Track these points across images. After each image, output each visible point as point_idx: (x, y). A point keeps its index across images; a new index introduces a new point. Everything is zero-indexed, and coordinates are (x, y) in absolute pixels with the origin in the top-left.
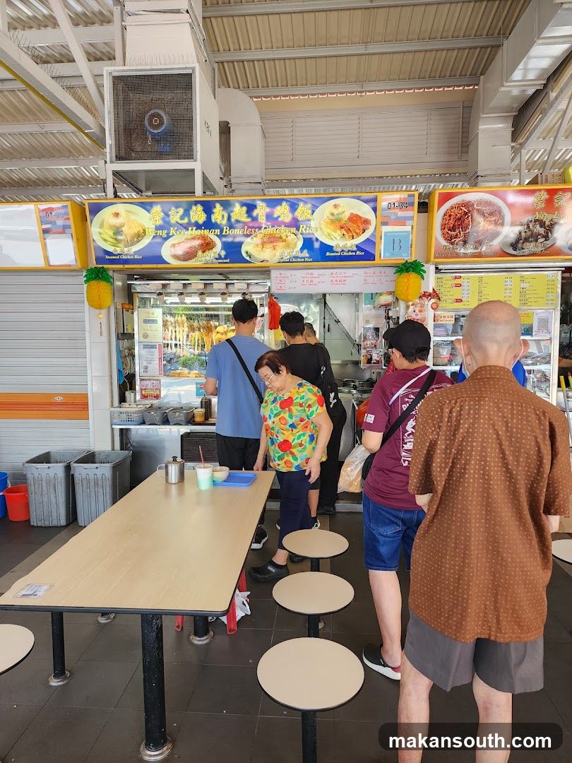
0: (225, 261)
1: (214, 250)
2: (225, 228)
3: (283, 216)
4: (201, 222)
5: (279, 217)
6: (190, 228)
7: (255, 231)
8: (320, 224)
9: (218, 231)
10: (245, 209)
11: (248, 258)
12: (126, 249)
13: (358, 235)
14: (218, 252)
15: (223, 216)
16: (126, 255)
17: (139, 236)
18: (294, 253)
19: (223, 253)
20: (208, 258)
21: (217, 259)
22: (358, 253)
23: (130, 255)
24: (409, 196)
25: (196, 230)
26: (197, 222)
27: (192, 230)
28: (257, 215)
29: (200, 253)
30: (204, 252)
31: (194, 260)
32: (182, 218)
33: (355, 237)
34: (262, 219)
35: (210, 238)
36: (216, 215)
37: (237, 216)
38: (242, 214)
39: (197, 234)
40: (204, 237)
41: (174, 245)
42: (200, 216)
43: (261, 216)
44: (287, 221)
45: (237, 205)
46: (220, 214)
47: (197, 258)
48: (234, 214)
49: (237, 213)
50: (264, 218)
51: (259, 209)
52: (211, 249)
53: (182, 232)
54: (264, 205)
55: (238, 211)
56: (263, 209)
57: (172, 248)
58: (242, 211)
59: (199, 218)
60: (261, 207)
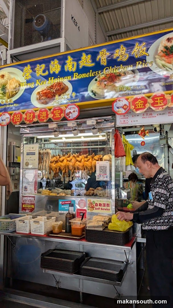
0: (75, 101)
1: (67, 93)
2: (75, 74)
3: (121, 56)
4: (57, 72)
5: (118, 58)
6: (50, 78)
7: (98, 73)
8: (155, 58)
9: (69, 78)
10: (89, 56)
11: (93, 96)
12: (9, 100)
14: (70, 95)
15: (73, 65)
16: (9, 104)
18: (132, 87)
19: (74, 95)
20: (63, 100)
21: (69, 100)
23: (11, 104)
25: (54, 79)
26: (54, 73)
27: (51, 79)
28: (100, 59)
29: (57, 97)
30: (60, 95)
31: (53, 102)
32: (44, 71)
34: (104, 63)
35: (64, 84)
36: (68, 65)
37: (84, 63)
38: (87, 61)
39: (55, 82)
40: (59, 84)
41: (39, 93)
42: (57, 67)
43: (102, 60)
44: (125, 60)
45: (84, 54)
46: (71, 64)
47: (55, 101)
48: (82, 61)
49: (84, 61)
50: (105, 61)
51: (101, 54)
52: (65, 92)
53: (44, 83)
54: (105, 50)
55: (84, 59)
56: (104, 54)
57: (38, 95)
58: (87, 58)
59: (56, 69)
60: (103, 53)
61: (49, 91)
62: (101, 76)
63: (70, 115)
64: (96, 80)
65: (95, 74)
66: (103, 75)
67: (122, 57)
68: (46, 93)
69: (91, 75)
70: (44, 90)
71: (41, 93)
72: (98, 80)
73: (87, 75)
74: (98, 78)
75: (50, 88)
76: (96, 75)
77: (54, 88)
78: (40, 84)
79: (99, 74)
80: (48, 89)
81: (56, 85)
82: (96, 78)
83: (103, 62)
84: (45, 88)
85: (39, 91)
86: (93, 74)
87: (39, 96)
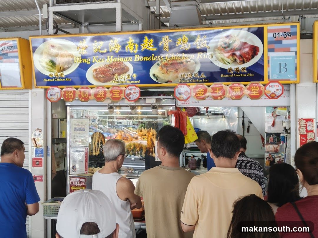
0: (136, 82)
1: (128, 73)
2: (136, 56)
4: (117, 52)
5: (180, 46)
8: (215, 51)
9: (130, 59)
10: (152, 40)
11: (155, 80)
12: (59, 74)
13: (248, 60)
14: (131, 76)
15: (134, 47)
16: (60, 78)
17: (69, 64)
18: (193, 75)
19: (135, 76)
20: (123, 80)
21: (130, 81)
22: (248, 75)
23: (62, 78)
24: (292, 26)
25: (113, 58)
26: (114, 52)
27: (110, 58)
28: (162, 44)
29: (116, 76)
30: (119, 75)
31: (111, 82)
32: (102, 49)
33: (245, 61)
35: (124, 64)
36: (129, 46)
37: (146, 47)
38: (150, 45)
39: (114, 61)
40: (119, 64)
41: (96, 70)
42: (116, 46)
43: (165, 46)
44: (187, 49)
45: (146, 38)
46: (132, 45)
47: (114, 80)
48: (144, 44)
49: (146, 44)
50: (168, 47)
51: (164, 40)
52: (125, 73)
53: (102, 60)
54: (168, 37)
55: (146, 43)
56: (167, 40)
57: (95, 72)
58: (150, 42)
59: (116, 48)
60: (165, 39)
61: (108, 70)
62: (163, 61)
63: (131, 96)
64: (158, 65)
65: (158, 58)
66: (165, 61)
67: (184, 46)
68: (104, 71)
69: (154, 59)
70: (102, 68)
71: (98, 70)
72: (160, 65)
73: (149, 59)
74: (160, 63)
75: (109, 66)
76: (158, 60)
77: (113, 67)
78: (97, 61)
79: (161, 59)
80: (106, 67)
81: (115, 64)
82: (158, 62)
83: (165, 48)
84: (103, 66)
85: (96, 68)
86: (155, 58)
87: (97, 74)
